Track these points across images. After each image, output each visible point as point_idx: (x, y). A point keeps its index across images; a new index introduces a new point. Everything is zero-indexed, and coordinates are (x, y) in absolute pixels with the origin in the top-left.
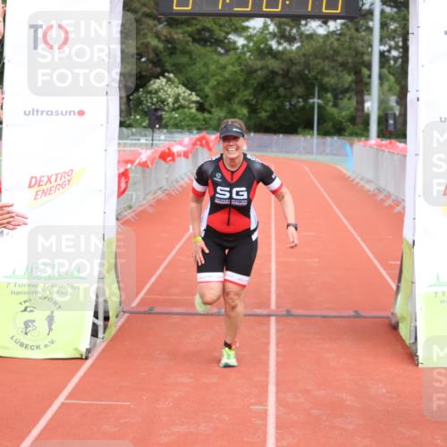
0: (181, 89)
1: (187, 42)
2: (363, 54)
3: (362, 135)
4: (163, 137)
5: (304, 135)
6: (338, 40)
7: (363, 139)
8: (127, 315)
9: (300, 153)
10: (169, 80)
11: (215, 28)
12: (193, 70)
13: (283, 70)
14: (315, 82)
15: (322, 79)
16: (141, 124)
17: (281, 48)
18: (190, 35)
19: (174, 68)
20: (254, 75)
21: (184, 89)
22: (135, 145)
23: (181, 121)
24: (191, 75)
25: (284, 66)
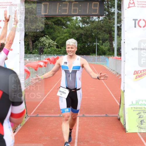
0: (51, 41)
1: (53, 25)
2: (111, 27)
3: (112, 55)
4: (44, 57)
5: (92, 55)
6: (103, 23)
7: (113, 56)
8: (29, 117)
9: (91, 61)
10: (46, 37)
11: (62, 19)
12: (55, 34)
13: (85, 33)
14: (96, 37)
15: (98, 36)
16: (37, 53)
17: (83, 26)
18: (54, 22)
19: (48, 33)
20: (75, 35)
21: (52, 41)
22: (35, 60)
23: (51, 52)
24: (54, 36)
25: (85, 32)
